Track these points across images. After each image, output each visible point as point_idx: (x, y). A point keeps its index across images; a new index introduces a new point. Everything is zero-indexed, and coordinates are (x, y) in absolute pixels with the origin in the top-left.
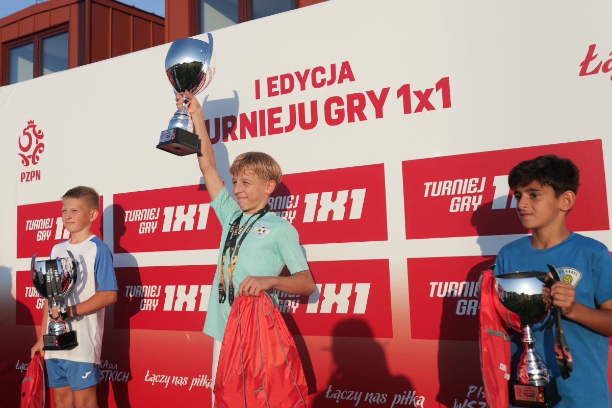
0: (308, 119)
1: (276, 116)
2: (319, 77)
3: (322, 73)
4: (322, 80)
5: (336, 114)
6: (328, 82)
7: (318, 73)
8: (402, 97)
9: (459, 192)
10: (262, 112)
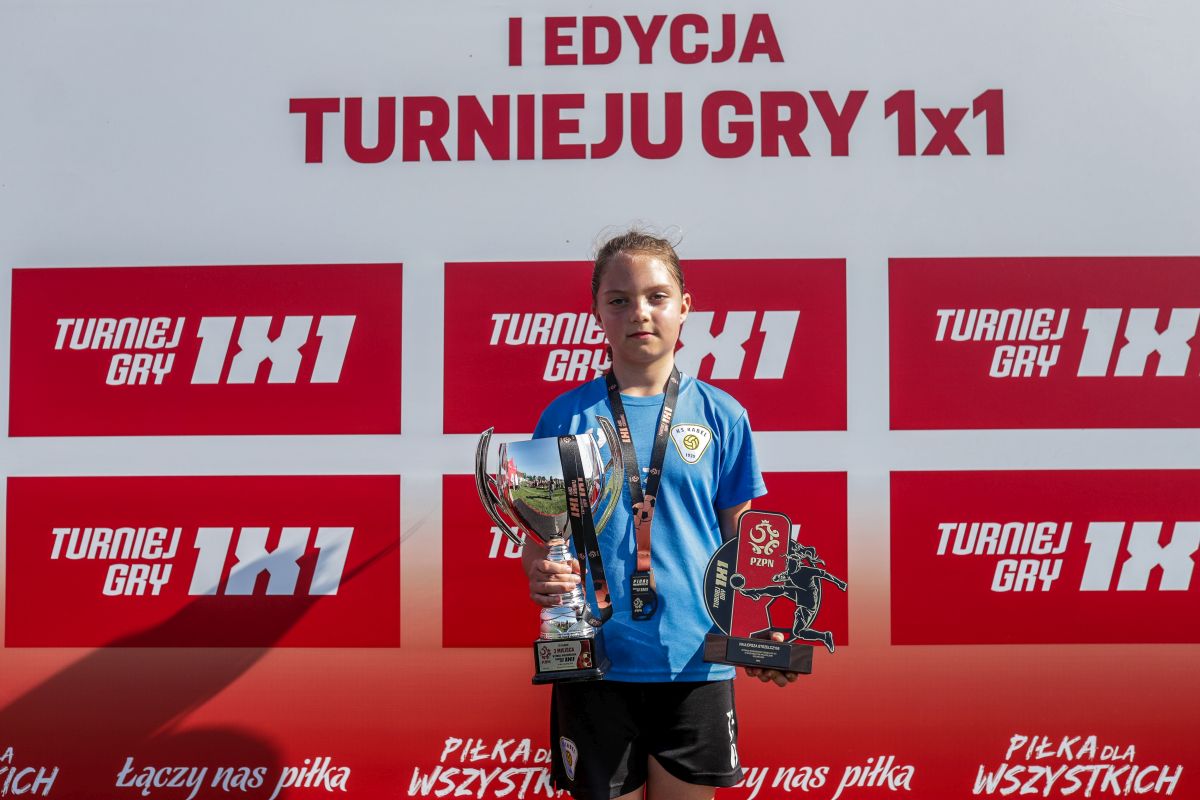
0: (657, 134)
1: (565, 114)
2: (691, 39)
3: (698, 31)
4: (698, 47)
5: (731, 131)
6: (714, 54)
7: (689, 31)
8: (895, 116)
9: (1012, 337)
10: (526, 102)
